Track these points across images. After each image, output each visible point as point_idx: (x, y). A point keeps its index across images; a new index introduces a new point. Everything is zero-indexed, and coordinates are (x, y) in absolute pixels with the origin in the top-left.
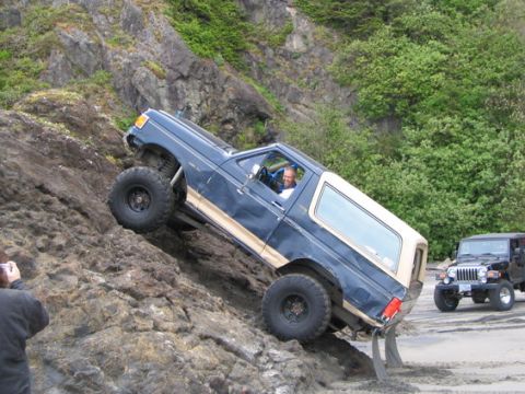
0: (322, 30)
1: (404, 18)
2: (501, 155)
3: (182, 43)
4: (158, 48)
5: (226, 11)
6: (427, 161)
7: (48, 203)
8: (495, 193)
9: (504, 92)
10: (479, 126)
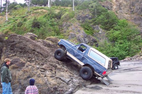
0: (104, 30)
1: (115, 28)
2: (129, 45)
3: (85, 33)
4: (82, 34)
5: (91, 29)
6: (119, 46)
7: (34, 53)
8: (129, 50)
9: (129, 36)
10: (126, 41)
